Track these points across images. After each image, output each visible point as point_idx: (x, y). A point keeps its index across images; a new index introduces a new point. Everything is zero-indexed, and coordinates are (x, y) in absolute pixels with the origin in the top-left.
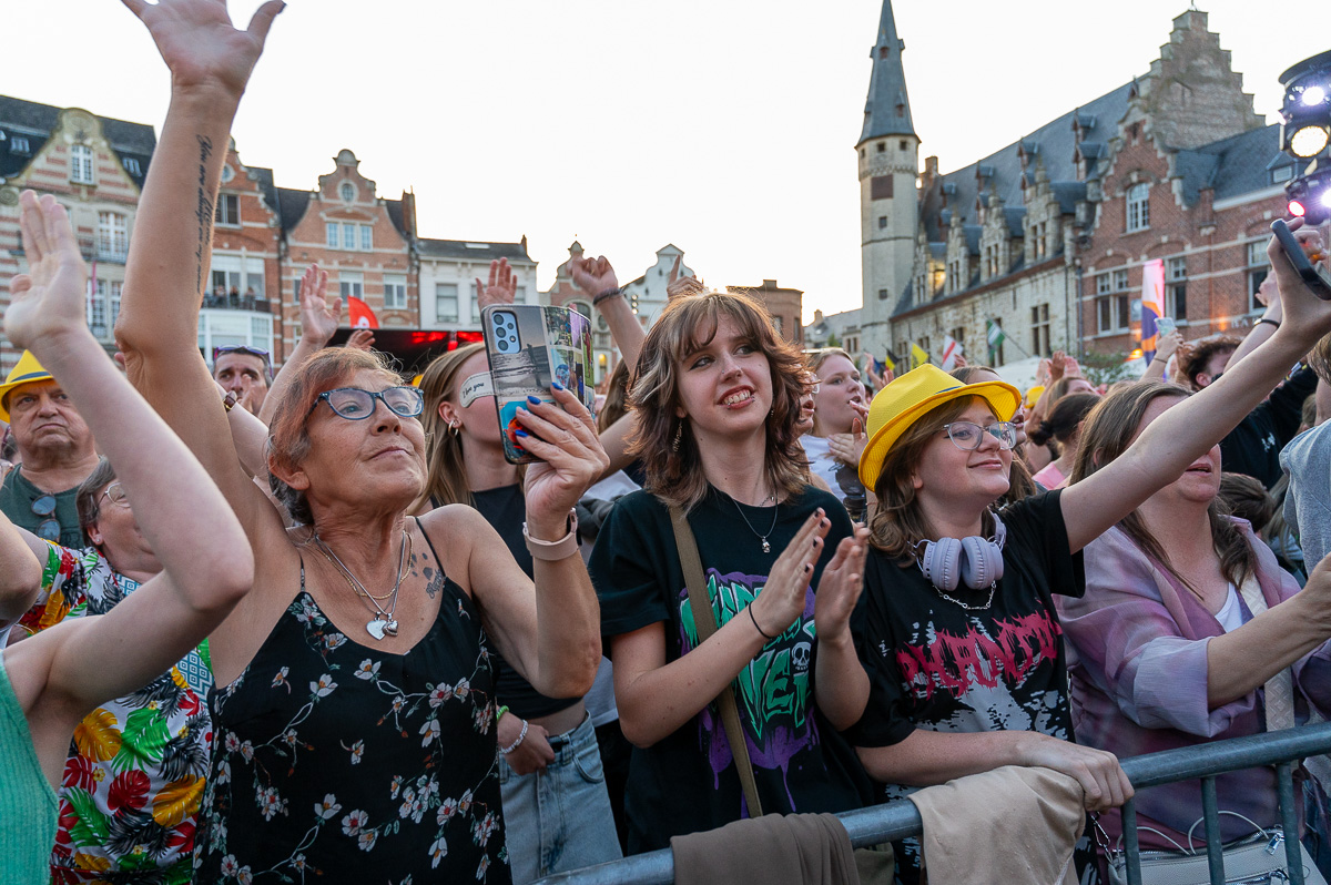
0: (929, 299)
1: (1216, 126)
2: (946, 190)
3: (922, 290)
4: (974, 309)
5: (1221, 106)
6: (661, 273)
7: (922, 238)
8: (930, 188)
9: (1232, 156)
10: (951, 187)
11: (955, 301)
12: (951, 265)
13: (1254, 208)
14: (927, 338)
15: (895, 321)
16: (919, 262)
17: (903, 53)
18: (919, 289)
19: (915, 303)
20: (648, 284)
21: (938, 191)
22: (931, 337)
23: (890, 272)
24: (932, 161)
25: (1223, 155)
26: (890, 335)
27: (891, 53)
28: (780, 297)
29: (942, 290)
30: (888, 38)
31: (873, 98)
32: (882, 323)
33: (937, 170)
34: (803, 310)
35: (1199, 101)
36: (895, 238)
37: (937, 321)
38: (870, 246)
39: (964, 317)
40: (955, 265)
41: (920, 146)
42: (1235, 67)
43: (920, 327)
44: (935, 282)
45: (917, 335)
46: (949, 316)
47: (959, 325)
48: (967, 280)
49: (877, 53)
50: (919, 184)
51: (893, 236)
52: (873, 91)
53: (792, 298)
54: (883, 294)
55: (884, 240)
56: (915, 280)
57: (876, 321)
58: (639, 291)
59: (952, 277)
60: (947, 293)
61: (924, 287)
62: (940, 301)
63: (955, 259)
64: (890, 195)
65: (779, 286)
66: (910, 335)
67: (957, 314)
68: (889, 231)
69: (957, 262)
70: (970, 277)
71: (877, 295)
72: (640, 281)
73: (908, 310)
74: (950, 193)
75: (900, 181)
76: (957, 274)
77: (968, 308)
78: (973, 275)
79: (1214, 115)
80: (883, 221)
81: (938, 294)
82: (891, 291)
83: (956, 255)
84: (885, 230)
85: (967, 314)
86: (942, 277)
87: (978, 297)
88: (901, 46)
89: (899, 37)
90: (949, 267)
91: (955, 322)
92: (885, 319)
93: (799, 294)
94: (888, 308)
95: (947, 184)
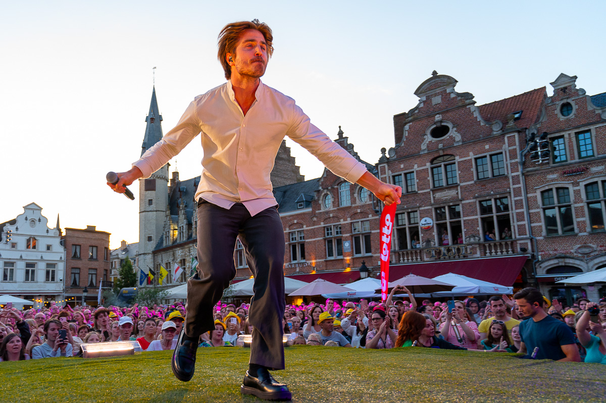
0: (170, 243)
1: (285, 178)
2: (181, 190)
3: (167, 238)
4: (189, 250)
5: (287, 170)
6: (26, 219)
7: (168, 212)
8: (174, 187)
9: (288, 193)
10: (184, 188)
11: (181, 246)
12: (180, 227)
13: (291, 218)
14: (170, 263)
15: (155, 253)
16: (167, 224)
17: (162, 122)
18: (166, 237)
19: (164, 245)
20: (18, 224)
21: (178, 190)
22: (171, 263)
23: (154, 227)
24: (176, 174)
25: (285, 192)
26: (153, 260)
27: (156, 121)
28: (97, 236)
29: (176, 239)
30: (154, 114)
31: (147, 141)
32: (149, 253)
33: (178, 179)
34: (110, 244)
35: (279, 167)
36: (156, 211)
37: (174, 255)
38: (144, 213)
39: (185, 254)
40: (182, 228)
41: (170, 167)
42: (292, 155)
43: (165, 257)
44: (173, 234)
45: (165, 261)
46: (179, 253)
47: (184, 258)
48: (187, 236)
49: (149, 120)
50: (169, 185)
51: (155, 209)
52: (147, 138)
53: (104, 237)
54: (150, 239)
55: (151, 211)
56: (165, 233)
57: (146, 252)
58: (12, 229)
59: (180, 233)
60: (178, 241)
61: (168, 237)
62: (176, 245)
63: (182, 225)
64: (154, 189)
65: (97, 229)
66: (162, 261)
67: (182, 252)
68: (153, 207)
69: (183, 226)
70: (188, 234)
71: (147, 239)
72: (13, 222)
73: (161, 248)
74: (183, 191)
75: (159, 183)
76: (183, 232)
77: (187, 250)
78: (190, 234)
79: (285, 174)
80: (150, 202)
81: (175, 241)
82: (154, 237)
83: (182, 223)
84: (151, 206)
85: (186, 252)
86: (176, 233)
87: (191, 245)
88: (160, 119)
89: (160, 114)
90: (179, 228)
91: (182, 256)
92: (150, 252)
93: (108, 235)
94: (152, 246)
95: (182, 187)
